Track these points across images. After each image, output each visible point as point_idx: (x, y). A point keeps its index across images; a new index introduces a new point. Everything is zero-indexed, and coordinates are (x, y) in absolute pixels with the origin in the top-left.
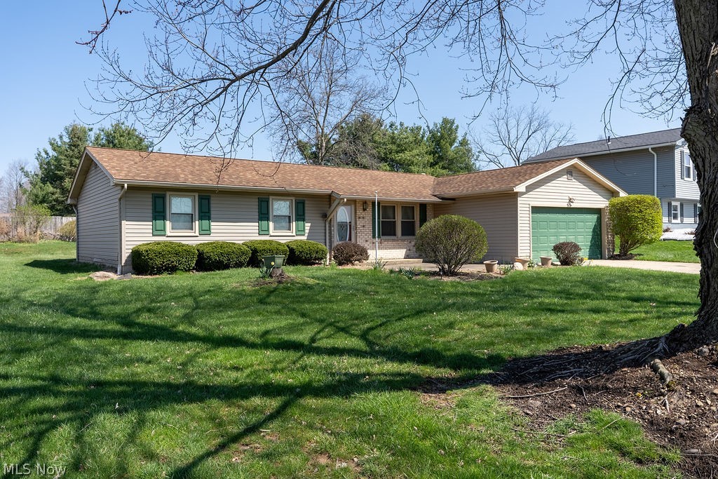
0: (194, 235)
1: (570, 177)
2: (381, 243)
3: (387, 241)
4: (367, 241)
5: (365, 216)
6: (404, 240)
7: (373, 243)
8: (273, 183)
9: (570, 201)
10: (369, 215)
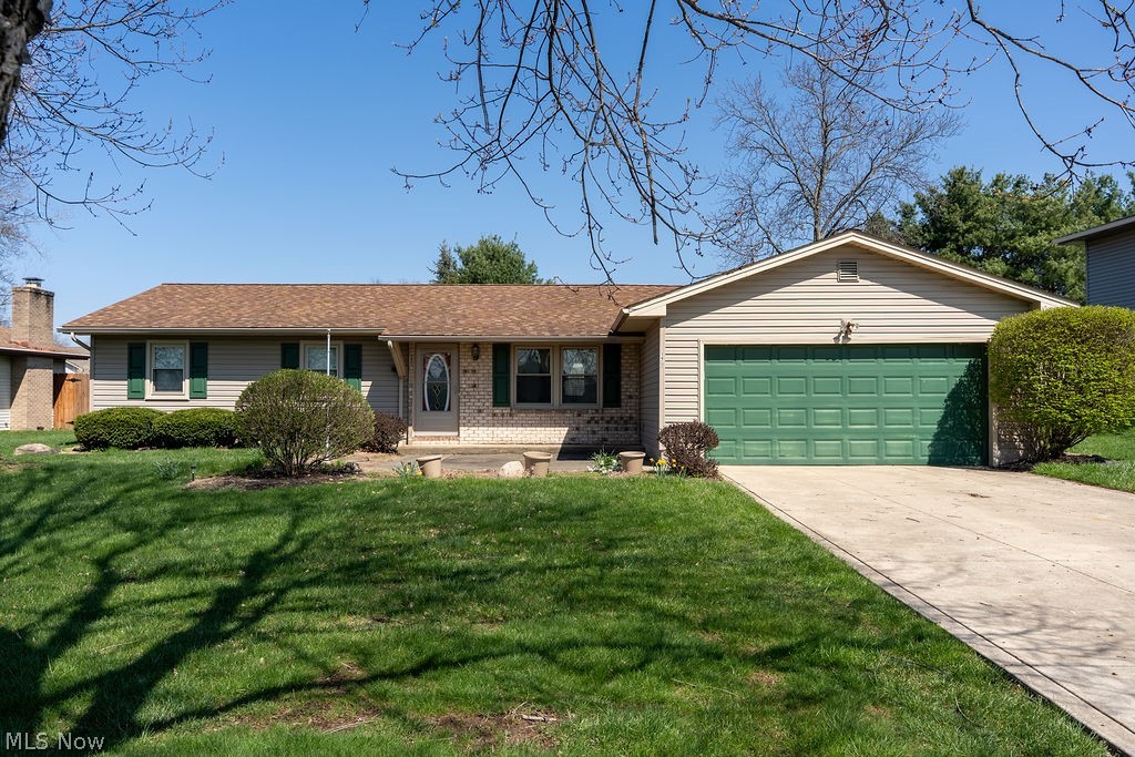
0: (183, 398)
1: (849, 276)
2: (511, 415)
3: (526, 411)
4: (480, 411)
5: (477, 368)
6: (564, 411)
7: (494, 415)
8: (306, 320)
9: (848, 328)
10: (486, 365)
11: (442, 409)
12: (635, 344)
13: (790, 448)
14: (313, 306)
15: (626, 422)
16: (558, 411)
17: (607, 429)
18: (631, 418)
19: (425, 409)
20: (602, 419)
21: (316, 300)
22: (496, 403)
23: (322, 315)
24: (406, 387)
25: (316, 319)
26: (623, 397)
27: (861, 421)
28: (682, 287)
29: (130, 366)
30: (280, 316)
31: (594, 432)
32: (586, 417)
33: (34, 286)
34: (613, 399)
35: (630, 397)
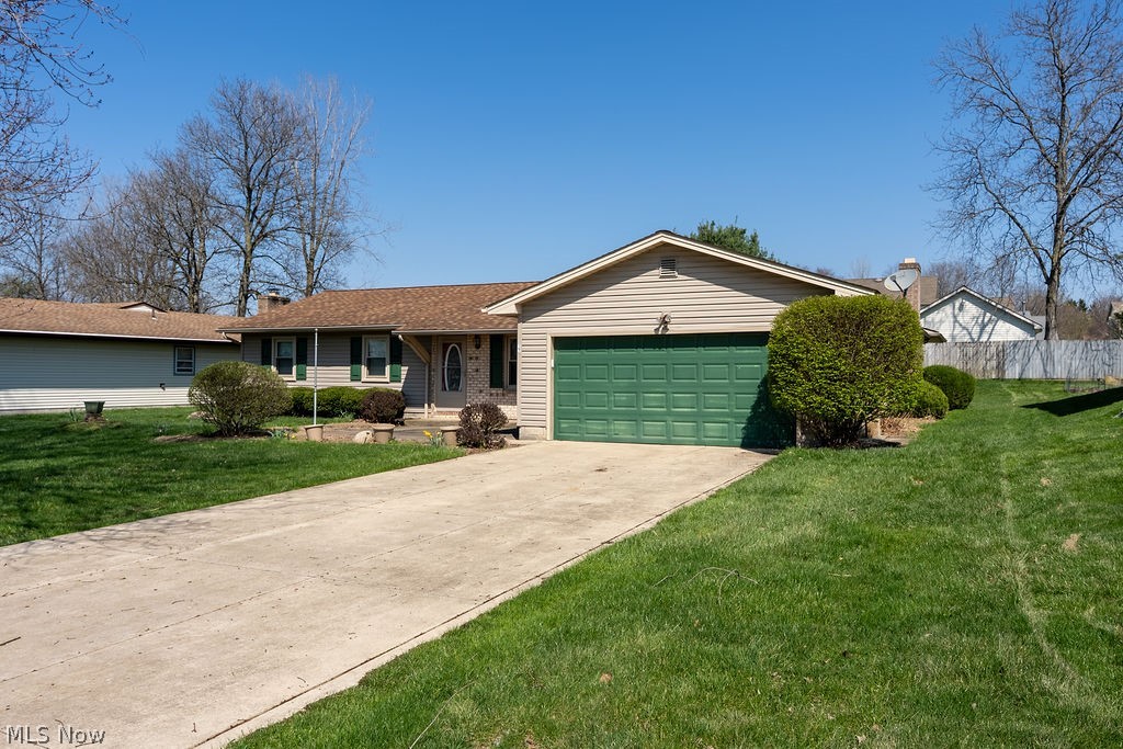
0: (293, 379)
1: (669, 272)
2: (503, 395)
4: (481, 391)
5: (479, 355)
7: (491, 394)
9: (664, 322)
10: (485, 353)
11: (458, 389)
13: (623, 428)
19: (444, 389)
24: (430, 371)
27: (683, 404)
28: (540, 283)
29: (263, 357)
33: (274, 294)
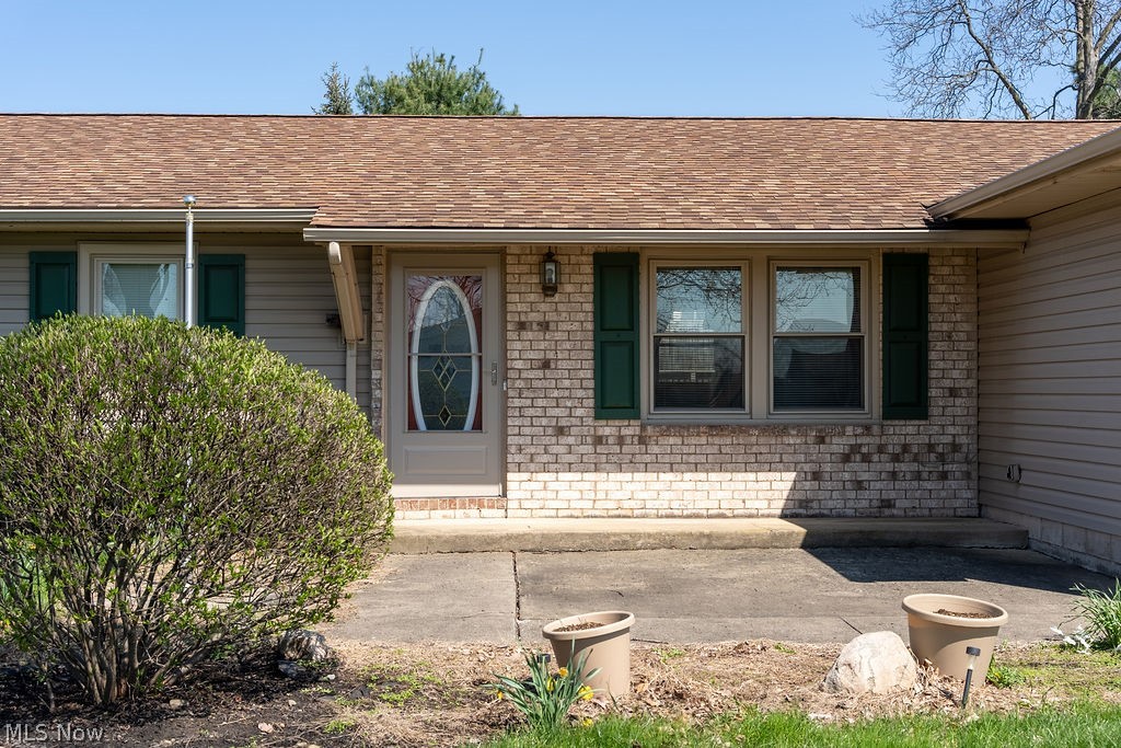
2: (642, 440)
3: (682, 429)
4: (560, 431)
5: (551, 317)
6: (783, 430)
7: (599, 440)
8: (94, 190)
10: (575, 310)
11: (457, 425)
12: (966, 253)
14: (107, 158)
15: (942, 458)
16: (768, 429)
17: (894, 475)
18: (955, 447)
19: (413, 426)
20: (881, 449)
21: (114, 145)
22: (606, 407)
23: (137, 178)
24: (365, 368)
25: (121, 188)
26: (933, 392)
30: (24, 181)
31: (859, 485)
32: (838, 445)
34: (908, 398)
35: (953, 392)
